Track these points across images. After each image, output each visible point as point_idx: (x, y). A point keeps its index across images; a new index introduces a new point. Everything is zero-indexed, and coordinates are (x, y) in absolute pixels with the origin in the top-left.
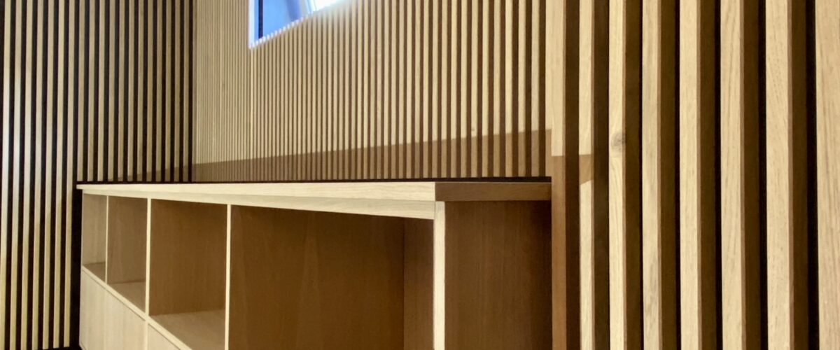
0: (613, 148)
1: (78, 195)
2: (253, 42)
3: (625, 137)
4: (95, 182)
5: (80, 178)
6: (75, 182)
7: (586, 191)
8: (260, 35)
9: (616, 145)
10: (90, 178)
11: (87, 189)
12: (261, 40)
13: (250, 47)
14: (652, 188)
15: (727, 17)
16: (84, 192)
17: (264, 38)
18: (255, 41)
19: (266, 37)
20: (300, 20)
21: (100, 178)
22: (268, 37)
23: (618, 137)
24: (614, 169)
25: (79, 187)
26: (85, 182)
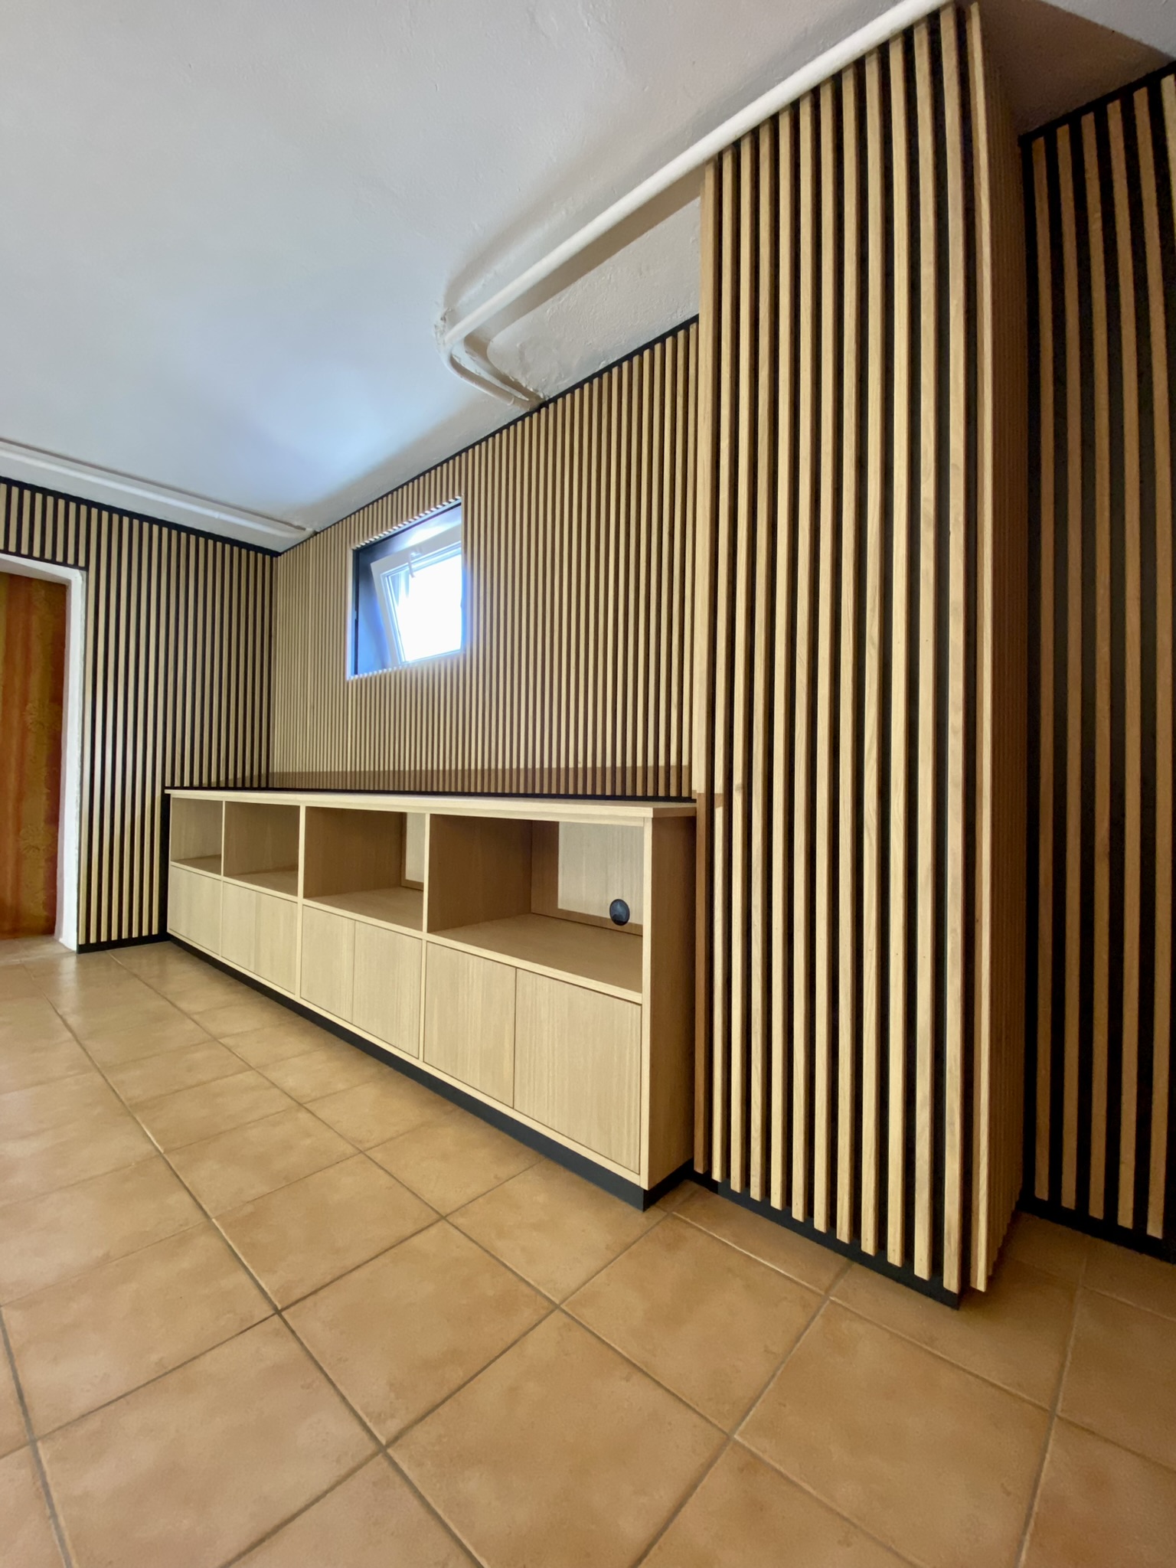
1: (166, 799)
2: (350, 676)
4: (182, 787)
5: (168, 783)
6: (164, 787)
7: (719, 813)
8: (356, 672)
10: (177, 783)
11: (175, 794)
13: (347, 679)
15: (799, 737)
16: (172, 797)
19: (360, 674)
21: (186, 783)
25: (167, 791)
26: (173, 787)
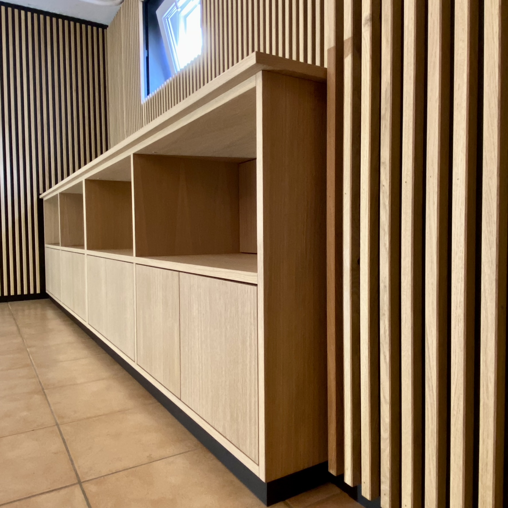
0: (364, 26)
1: (40, 202)
2: (144, 99)
3: (371, 16)
5: (41, 191)
6: (39, 194)
7: (348, 61)
8: (148, 93)
9: (366, 24)
12: (148, 96)
13: (142, 103)
14: (387, 41)
16: (44, 200)
17: (150, 95)
18: (145, 97)
19: (152, 94)
20: (172, 77)
22: (153, 93)
23: (367, 18)
24: (364, 39)
25: (41, 197)
